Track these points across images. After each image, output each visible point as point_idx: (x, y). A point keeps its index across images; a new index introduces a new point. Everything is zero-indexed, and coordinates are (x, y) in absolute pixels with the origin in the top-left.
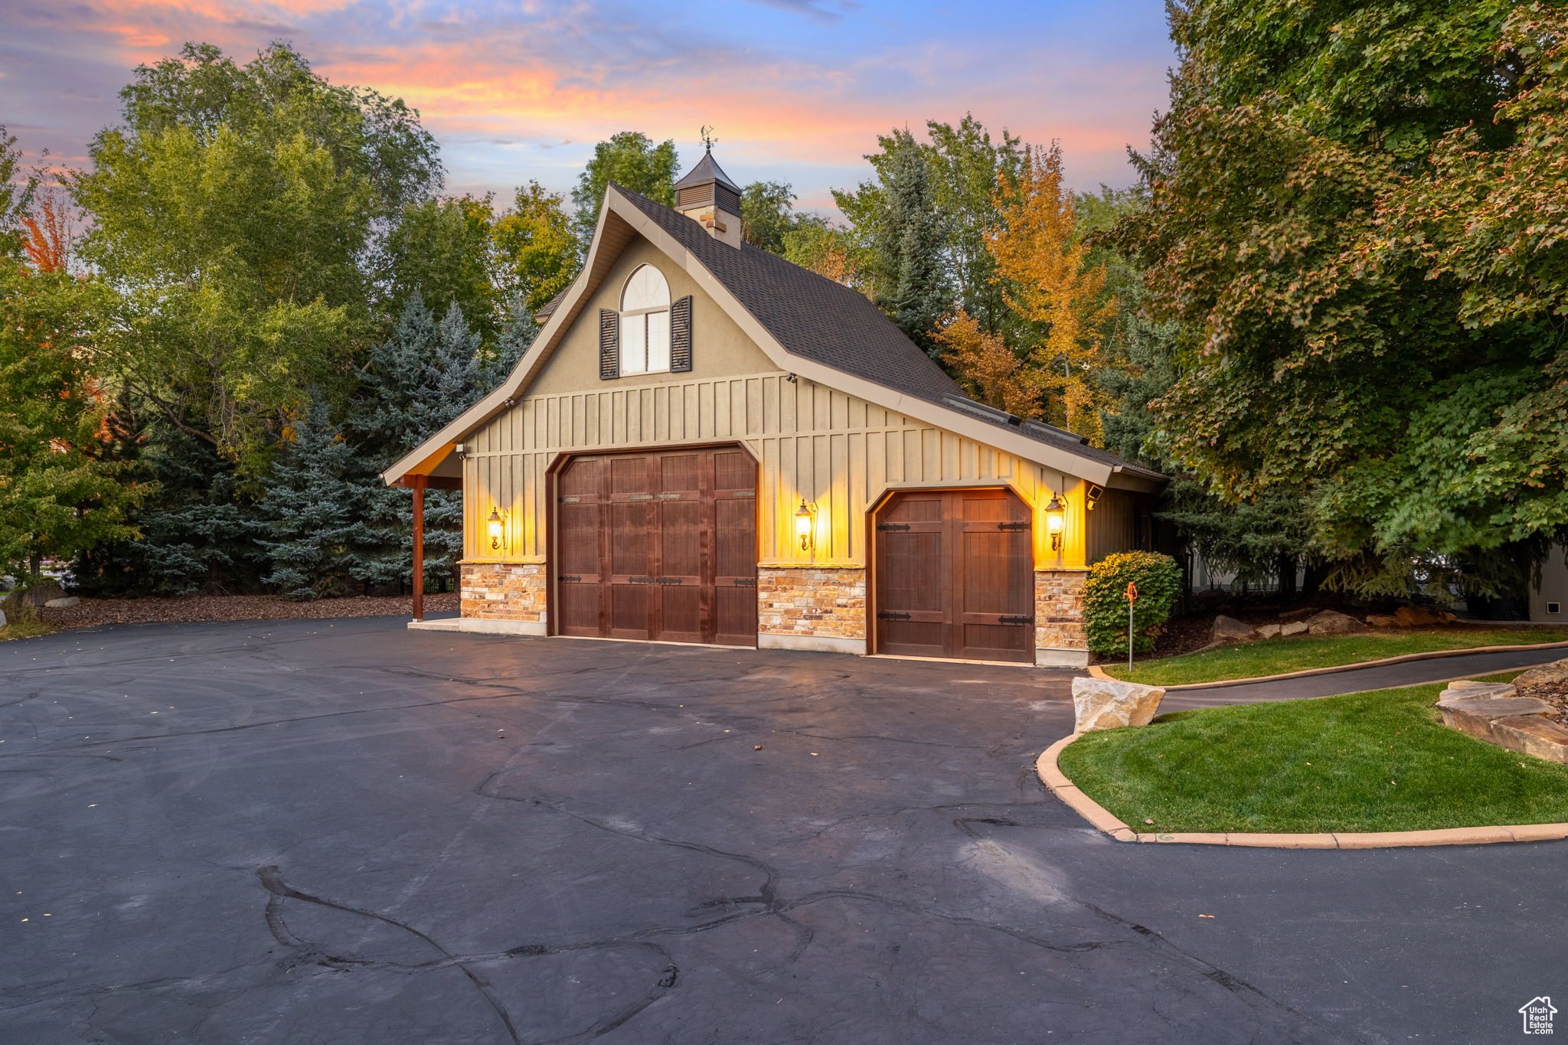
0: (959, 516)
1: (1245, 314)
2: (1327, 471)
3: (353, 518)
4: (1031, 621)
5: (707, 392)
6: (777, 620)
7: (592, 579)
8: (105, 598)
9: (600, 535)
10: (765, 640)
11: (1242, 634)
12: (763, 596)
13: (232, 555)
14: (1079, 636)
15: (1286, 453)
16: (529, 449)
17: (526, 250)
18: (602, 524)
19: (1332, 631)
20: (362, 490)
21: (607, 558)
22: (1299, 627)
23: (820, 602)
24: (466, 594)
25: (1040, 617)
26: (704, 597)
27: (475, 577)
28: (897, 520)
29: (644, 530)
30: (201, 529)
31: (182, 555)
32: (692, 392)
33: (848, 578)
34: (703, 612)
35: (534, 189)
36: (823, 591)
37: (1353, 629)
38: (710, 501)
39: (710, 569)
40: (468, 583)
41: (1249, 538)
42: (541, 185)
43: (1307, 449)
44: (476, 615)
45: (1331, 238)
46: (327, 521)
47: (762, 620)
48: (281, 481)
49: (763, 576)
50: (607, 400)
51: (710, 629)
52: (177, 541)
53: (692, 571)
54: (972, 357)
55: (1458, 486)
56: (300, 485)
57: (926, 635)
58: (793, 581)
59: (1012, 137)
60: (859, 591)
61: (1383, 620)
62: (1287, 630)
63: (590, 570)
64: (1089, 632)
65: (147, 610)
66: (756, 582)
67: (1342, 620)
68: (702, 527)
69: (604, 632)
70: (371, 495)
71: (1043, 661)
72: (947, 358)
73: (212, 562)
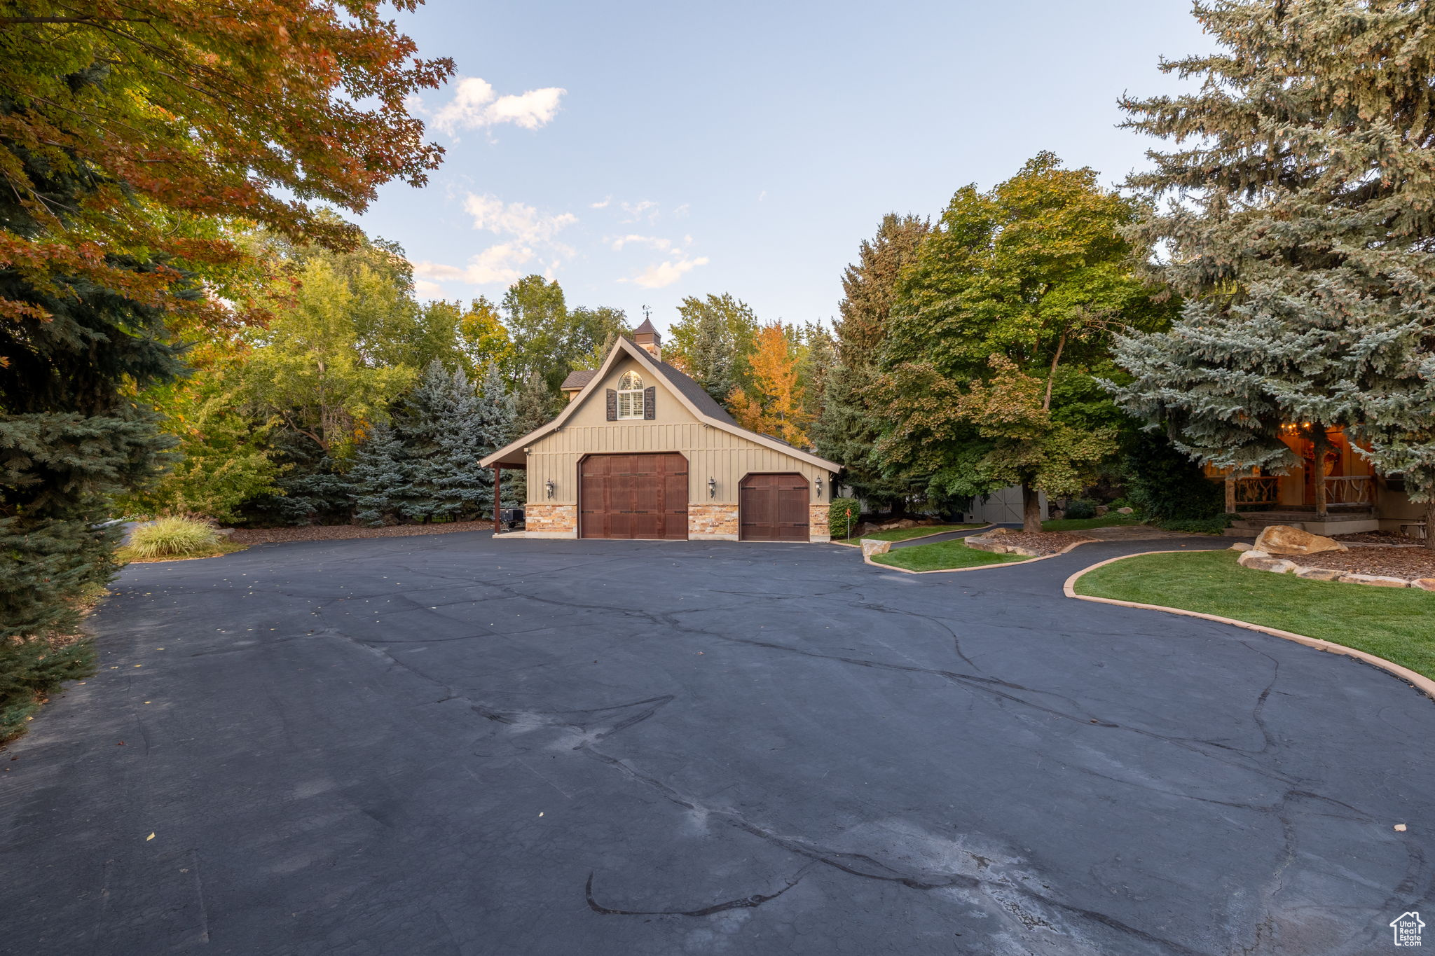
0: (776, 484)
1: (917, 425)
2: (934, 472)
3: (405, 482)
4: (807, 525)
5: (663, 429)
6: (697, 528)
7: (601, 512)
8: (251, 528)
9: (605, 492)
10: (691, 537)
11: (875, 528)
12: (690, 518)
13: (331, 503)
14: (827, 530)
15: (920, 465)
16: (566, 451)
17: (484, 336)
18: (605, 486)
19: (907, 527)
20: (411, 467)
21: (608, 502)
22: (895, 525)
23: (717, 520)
24: (528, 520)
25: (811, 523)
26: (659, 519)
27: (535, 511)
28: (751, 485)
29: (628, 489)
30: (316, 489)
31: (306, 503)
32: (655, 429)
33: (729, 509)
34: (659, 525)
35: (481, 300)
36: (719, 515)
37: (914, 525)
38: (663, 477)
39: (662, 507)
40: (530, 515)
41: (880, 492)
42: (486, 298)
43: (928, 464)
44: (535, 530)
45: (941, 404)
46: (392, 483)
47: (690, 528)
48: (362, 461)
49: (691, 509)
50: (610, 431)
51: (662, 533)
52: (303, 495)
53: (654, 507)
54: (743, 411)
55: (976, 478)
56: (374, 463)
57: (763, 532)
58: (705, 512)
59: (744, 303)
60: (736, 515)
61: (923, 522)
62: (892, 526)
63: (598, 507)
64: (831, 528)
65: (283, 535)
66: (687, 512)
67: (910, 522)
68: (659, 488)
69: (606, 535)
70: (416, 469)
71: (813, 540)
72: (731, 410)
73: (319, 507)
